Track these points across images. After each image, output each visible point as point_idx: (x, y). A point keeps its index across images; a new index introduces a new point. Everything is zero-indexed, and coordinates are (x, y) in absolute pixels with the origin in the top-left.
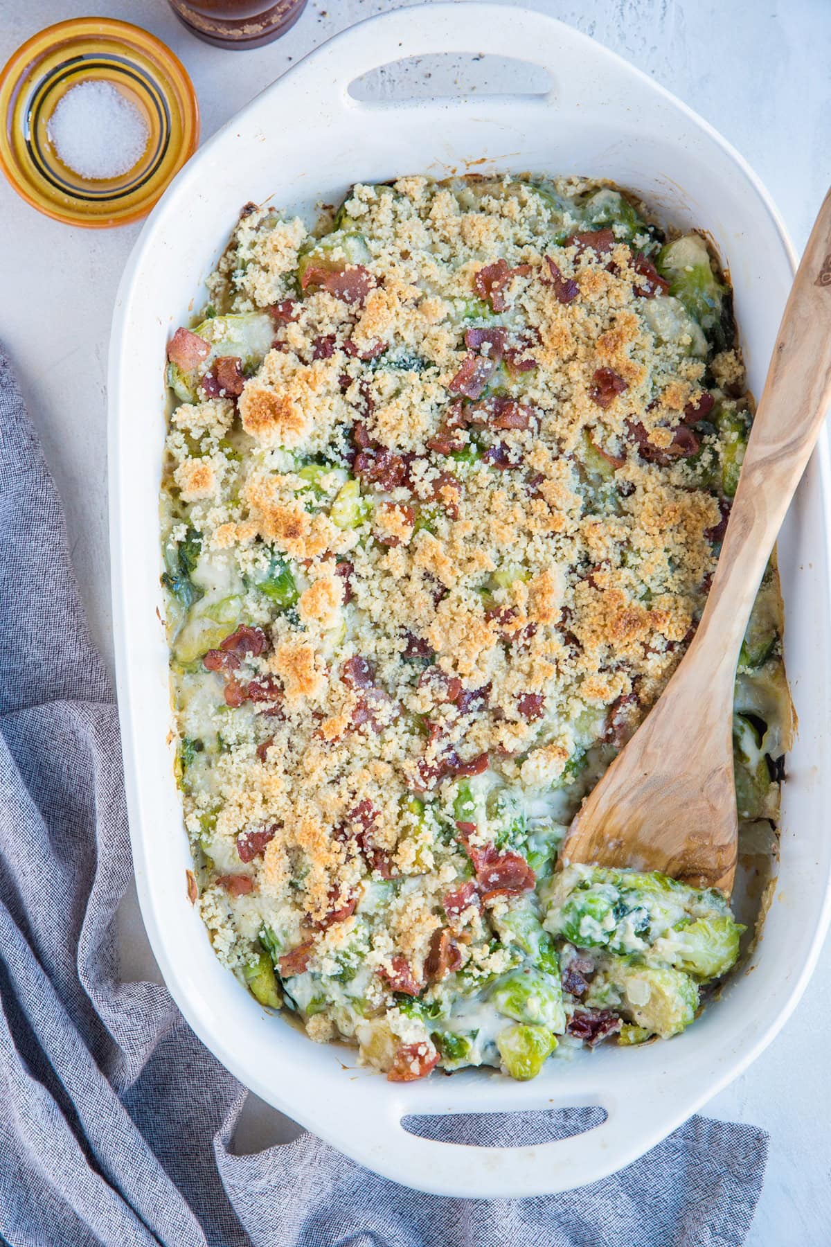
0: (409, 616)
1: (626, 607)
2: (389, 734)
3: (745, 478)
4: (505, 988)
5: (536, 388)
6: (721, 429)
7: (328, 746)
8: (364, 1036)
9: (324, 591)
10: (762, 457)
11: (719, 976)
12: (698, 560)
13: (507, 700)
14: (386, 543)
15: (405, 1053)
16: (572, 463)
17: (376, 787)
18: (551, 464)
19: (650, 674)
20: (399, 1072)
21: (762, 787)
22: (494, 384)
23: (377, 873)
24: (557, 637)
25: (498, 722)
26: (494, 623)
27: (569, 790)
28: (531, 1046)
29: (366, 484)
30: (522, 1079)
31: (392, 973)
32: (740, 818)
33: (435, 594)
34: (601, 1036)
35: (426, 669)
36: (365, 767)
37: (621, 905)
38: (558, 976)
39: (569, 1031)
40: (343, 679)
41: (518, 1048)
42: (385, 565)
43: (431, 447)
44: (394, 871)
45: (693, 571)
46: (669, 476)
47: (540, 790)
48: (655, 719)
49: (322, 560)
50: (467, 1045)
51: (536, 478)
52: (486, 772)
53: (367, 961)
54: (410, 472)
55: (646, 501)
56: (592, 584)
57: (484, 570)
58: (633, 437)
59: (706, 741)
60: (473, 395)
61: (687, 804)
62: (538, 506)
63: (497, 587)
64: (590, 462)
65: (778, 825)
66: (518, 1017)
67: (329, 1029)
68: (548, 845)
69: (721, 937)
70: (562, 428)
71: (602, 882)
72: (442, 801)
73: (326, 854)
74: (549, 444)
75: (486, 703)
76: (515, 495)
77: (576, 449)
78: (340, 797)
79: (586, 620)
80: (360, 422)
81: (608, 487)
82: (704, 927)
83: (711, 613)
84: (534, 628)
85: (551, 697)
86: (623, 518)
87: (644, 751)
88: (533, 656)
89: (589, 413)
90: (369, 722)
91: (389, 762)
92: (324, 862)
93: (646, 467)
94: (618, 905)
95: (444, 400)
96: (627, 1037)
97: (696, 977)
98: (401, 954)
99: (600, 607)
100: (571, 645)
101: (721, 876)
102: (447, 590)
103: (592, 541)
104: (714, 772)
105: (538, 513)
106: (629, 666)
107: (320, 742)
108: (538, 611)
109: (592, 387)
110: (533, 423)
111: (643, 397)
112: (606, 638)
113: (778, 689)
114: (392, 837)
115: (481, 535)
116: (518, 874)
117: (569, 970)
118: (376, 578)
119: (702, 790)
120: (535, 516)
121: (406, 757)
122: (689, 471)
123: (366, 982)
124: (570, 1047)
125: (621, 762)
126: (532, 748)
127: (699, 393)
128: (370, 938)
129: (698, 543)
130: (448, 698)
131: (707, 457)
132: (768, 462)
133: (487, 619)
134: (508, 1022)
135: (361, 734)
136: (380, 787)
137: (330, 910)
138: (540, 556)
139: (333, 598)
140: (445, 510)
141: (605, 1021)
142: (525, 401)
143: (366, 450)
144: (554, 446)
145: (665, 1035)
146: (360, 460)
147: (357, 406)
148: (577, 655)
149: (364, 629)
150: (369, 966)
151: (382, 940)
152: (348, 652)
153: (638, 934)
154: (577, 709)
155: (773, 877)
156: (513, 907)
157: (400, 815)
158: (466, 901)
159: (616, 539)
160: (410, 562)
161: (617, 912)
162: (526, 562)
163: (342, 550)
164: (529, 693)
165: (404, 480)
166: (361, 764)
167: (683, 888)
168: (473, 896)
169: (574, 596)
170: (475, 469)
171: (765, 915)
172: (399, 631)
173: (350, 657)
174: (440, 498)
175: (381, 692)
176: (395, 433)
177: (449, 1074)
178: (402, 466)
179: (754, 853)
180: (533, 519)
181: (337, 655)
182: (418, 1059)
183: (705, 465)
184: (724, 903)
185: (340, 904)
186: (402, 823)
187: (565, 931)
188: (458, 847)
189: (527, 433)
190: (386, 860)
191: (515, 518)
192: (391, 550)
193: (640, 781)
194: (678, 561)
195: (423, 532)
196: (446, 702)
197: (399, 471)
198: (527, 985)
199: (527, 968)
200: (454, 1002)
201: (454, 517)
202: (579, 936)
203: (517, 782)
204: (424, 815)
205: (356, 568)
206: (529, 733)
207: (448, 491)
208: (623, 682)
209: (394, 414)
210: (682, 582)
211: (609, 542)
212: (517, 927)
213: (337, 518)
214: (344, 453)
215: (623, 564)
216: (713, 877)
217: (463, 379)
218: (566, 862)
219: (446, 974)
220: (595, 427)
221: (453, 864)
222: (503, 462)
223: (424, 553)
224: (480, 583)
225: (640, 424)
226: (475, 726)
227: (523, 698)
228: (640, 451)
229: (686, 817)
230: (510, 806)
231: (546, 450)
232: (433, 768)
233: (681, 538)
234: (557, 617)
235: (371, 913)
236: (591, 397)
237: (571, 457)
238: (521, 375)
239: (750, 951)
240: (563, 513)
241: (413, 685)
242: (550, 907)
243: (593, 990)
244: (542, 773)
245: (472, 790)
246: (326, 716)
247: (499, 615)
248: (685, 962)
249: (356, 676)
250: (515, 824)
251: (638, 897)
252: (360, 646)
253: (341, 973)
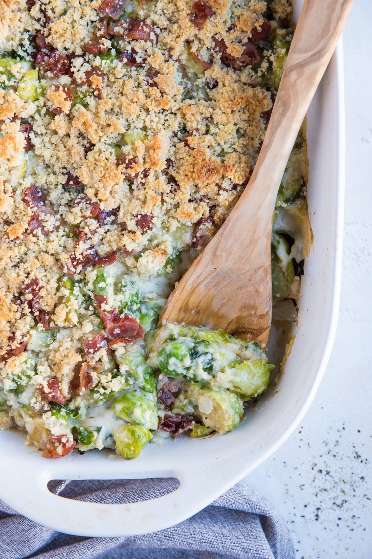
0: (68, 161)
1: (207, 160)
2: (53, 237)
3: (285, 76)
4: (120, 401)
5: (156, 13)
6: (275, 47)
7: (13, 243)
8: (29, 428)
9: (11, 141)
10: (298, 62)
11: (256, 396)
12: (256, 132)
13: (129, 218)
14: (54, 112)
15: (53, 441)
16: (177, 64)
17: (43, 270)
18: (163, 64)
19: (221, 204)
20: (50, 452)
21: (289, 279)
22: (129, 9)
23: (40, 325)
24: (163, 178)
25: (123, 232)
26: (122, 167)
27: (169, 276)
28: (135, 438)
29: (42, 72)
30: (128, 459)
31: (47, 390)
32: (274, 297)
33: (85, 147)
34: (181, 431)
35: (78, 195)
36: (37, 258)
37: (195, 351)
38: (155, 393)
39: (161, 427)
40: (24, 200)
41: (126, 440)
42: (52, 126)
43: (86, 49)
44: (52, 325)
45: (252, 139)
46: (240, 77)
47: (150, 276)
48: (222, 234)
49: (11, 121)
50: (93, 436)
51: (153, 73)
52: (115, 263)
53: (32, 382)
54: (71, 65)
55: (224, 92)
56: (187, 145)
57: (117, 132)
58: (217, 49)
59: (254, 248)
60: (115, 17)
61: (241, 288)
62: (153, 91)
63: (126, 144)
64: (189, 64)
65: (298, 303)
66: (127, 419)
67: (9, 421)
68: (153, 309)
69: (258, 372)
70: (171, 41)
71: (185, 336)
72: (86, 281)
73: (8, 312)
74: (163, 51)
75: (116, 219)
76: (139, 84)
77: (180, 55)
78: (19, 276)
79: (182, 168)
80: (40, 31)
81: (200, 82)
82: (248, 366)
83: (260, 165)
84: (147, 171)
85: (158, 217)
86: (209, 102)
87: (215, 254)
88: (147, 190)
89: (190, 32)
90: (40, 229)
91: (52, 255)
92: (5, 317)
93: (225, 69)
94: (193, 351)
95: (95, 18)
96: (196, 432)
97: (242, 396)
98: (55, 377)
99: (191, 160)
100: (172, 184)
101: (261, 333)
102: (93, 145)
103: (188, 116)
104: (259, 268)
105: (153, 96)
106: (208, 199)
107: (7, 240)
108: (151, 161)
109: (192, 14)
110: (152, 36)
111: (225, 22)
112: (194, 180)
113: (303, 217)
114: (51, 303)
115: (116, 110)
116: (133, 330)
117: (163, 390)
118: (47, 135)
119: (250, 279)
120: (151, 98)
121: (63, 251)
122: (253, 74)
123: (31, 394)
124: (161, 437)
125: (200, 260)
126: (145, 250)
127: (261, 21)
128: (36, 366)
129: (256, 121)
130: (91, 215)
131: (265, 65)
132: (301, 66)
133: (118, 165)
134: (121, 422)
135: (34, 236)
136: (46, 270)
137: (9, 348)
138: (154, 125)
139: (17, 146)
140: (93, 92)
141: (184, 422)
142: (148, 22)
143: (44, 50)
144: (166, 53)
145: (221, 432)
146: (39, 56)
147: (38, 20)
148: (175, 190)
149: (39, 168)
150: (33, 385)
151: (44, 369)
152: (28, 182)
153: (205, 370)
154: (174, 225)
155: (293, 335)
156: (129, 349)
157: (58, 289)
158: (98, 345)
159: (203, 116)
160: (69, 126)
161: (192, 355)
162: (145, 129)
163: (25, 115)
164: (143, 214)
165: (67, 71)
166: (34, 255)
167: (236, 341)
168: (103, 343)
169: (175, 152)
170: (113, 65)
171: (286, 360)
172: (62, 170)
173: (29, 185)
174: (90, 84)
175: (49, 209)
176: (62, 39)
177: (82, 453)
178: (66, 61)
179: (282, 320)
180: (150, 100)
181: (20, 184)
182: (62, 445)
183: (264, 70)
184: (261, 351)
185: (15, 345)
186: (59, 294)
187: (159, 366)
188: (95, 311)
189: (149, 43)
190: (47, 317)
191: (138, 99)
192: (57, 117)
193: (212, 273)
194: (242, 132)
195: (78, 106)
196: (90, 217)
197: (64, 64)
198: (134, 400)
199: (135, 388)
200: (88, 407)
201: (99, 97)
202: (168, 369)
203: (135, 270)
204: (73, 290)
205: (34, 128)
206: (142, 240)
207: (96, 80)
208: (204, 209)
209: (62, 26)
210: (245, 146)
211: (199, 117)
212: (130, 363)
213: (21, 93)
214: (29, 51)
215: (207, 132)
216: (256, 333)
217: (107, 5)
218: (164, 322)
219: (83, 391)
220: (193, 41)
221: (91, 322)
222: (132, 61)
223: (78, 120)
224: (115, 141)
225: (222, 40)
226: (109, 233)
227: (139, 217)
228: (221, 58)
229: (240, 296)
230: (129, 286)
231: (160, 55)
232: (79, 259)
233: (245, 117)
234: (163, 165)
235: (37, 350)
236: (191, 20)
237: (178, 60)
238: (147, 4)
239: (276, 381)
240: (170, 97)
241: (70, 206)
242: (151, 351)
243: (177, 403)
244: (150, 266)
245: (105, 275)
246: (13, 223)
247: (124, 162)
248: (236, 387)
249: (33, 198)
250: (132, 297)
251: (206, 346)
252: (36, 179)
253: (15, 388)
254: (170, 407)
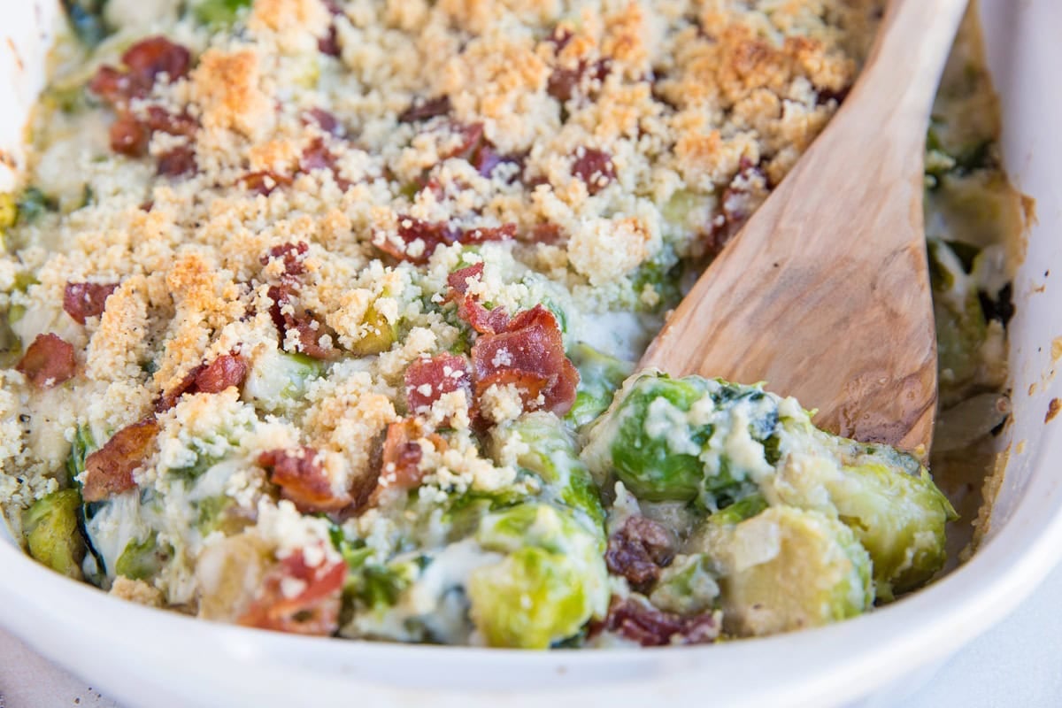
2: (357, 190)
13: (554, 161)
20: (263, 611)
21: (974, 331)
23: (293, 335)
24: (643, 88)
26: (546, 49)
27: (649, 324)
28: (535, 578)
37: (726, 391)
38: (600, 538)
40: (299, 120)
41: (508, 579)
59: (879, 208)
61: (845, 319)
66: (517, 543)
68: (603, 385)
75: (522, 171)
82: (882, 470)
84: (607, 62)
85: (628, 160)
87: (775, 229)
88: (602, 103)
90: (329, 170)
94: (718, 393)
100: (662, 103)
101: (909, 428)
104: (895, 253)
106: (756, 128)
112: (720, 82)
117: (624, 535)
119: (873, 287)
134: (494, 557)
154: (668, 184)
161: (717, 399)
164: (590, 148)
173: (318, 107)
181: (296, 98)
184: (915, 463)
193: (768, 277)
199: (544, 500)
202: (644, 438)
205: (349, 11)
208: (745, 146)
212: (533, 440)
226: (500, 197)
227: (581, 153)
229: (845, 345)
243: (667, 574)
244: (603, 243)
253: (192, 464)
254: (645, 586)
